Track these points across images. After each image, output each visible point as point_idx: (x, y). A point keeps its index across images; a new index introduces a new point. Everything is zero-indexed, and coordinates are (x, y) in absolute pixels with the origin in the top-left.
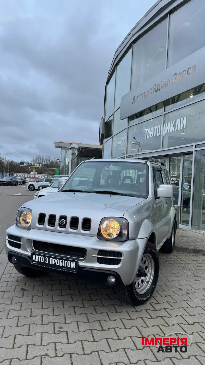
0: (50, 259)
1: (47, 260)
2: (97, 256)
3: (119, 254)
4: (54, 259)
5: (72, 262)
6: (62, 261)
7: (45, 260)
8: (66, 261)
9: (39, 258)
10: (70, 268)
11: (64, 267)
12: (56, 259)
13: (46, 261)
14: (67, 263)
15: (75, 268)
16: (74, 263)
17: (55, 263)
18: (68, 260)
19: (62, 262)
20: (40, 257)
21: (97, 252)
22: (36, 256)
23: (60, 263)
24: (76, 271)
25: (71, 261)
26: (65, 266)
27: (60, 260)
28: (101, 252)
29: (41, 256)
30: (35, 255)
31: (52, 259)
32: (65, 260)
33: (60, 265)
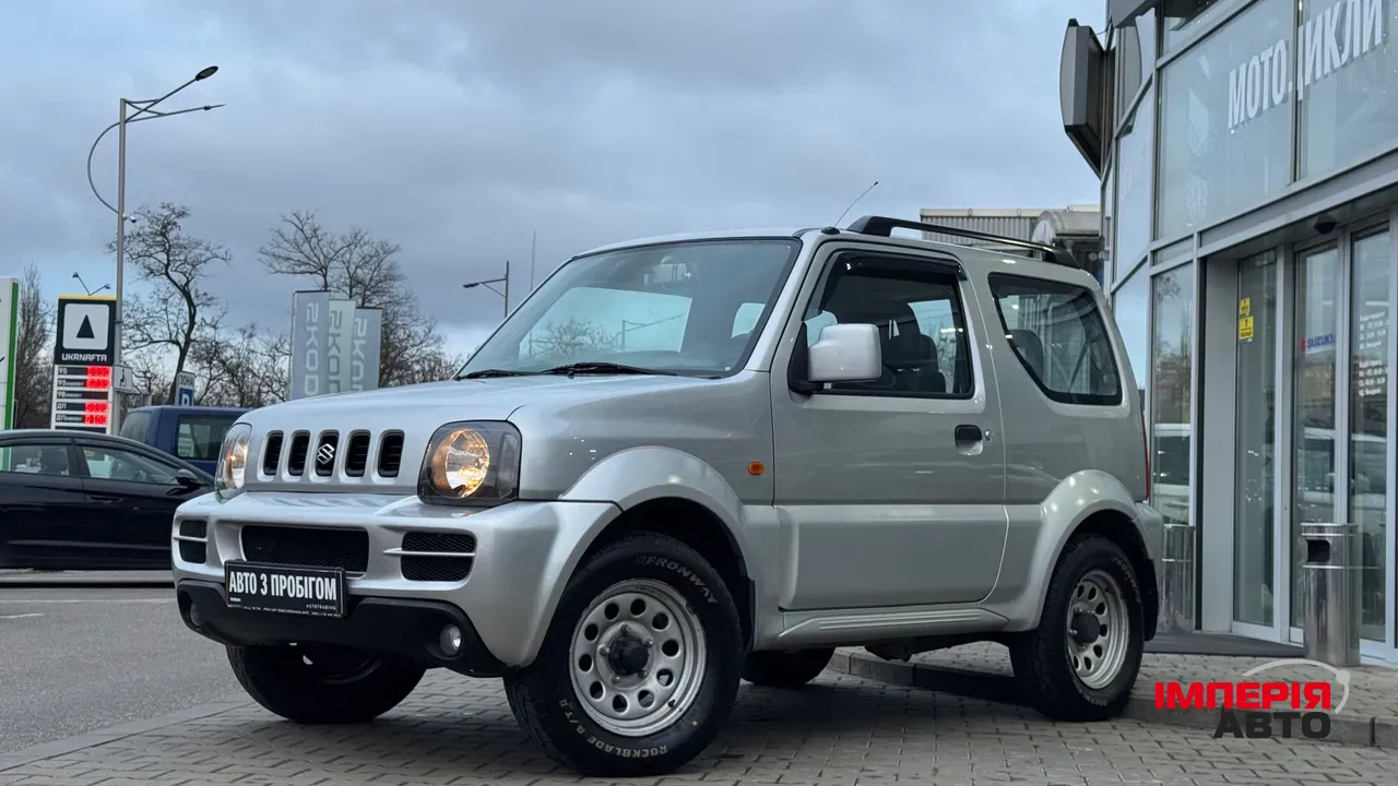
0: (273, 577)
1: (264, 584)
2: (399, 550)
3: (466, 540)
4: (282, 577)
5: (327, 580)
6: (301, 578)
7: (260, 585)
8: (312, 579)
9: (244, 582)
10: (324, 602)
11: (308, 601)
12: (287, 574)
13: (263, 587)
14: (314, 583)
15: (335, 598)
16: (333, 580)
17: (285, 591)
18: (316, 575)
19: (302, 583)
20: (246, 574)
21: (400, 537)
22: (239, 574)
23: (299, 586)
24: (339, 612)
25: (323, 576)
26: (311, 597)
27: (299, 578)
28: (414, 537)
29: (250, 572)
30: (236, 570)
31: (276, 577)
32: (309, 575)
33: (299, 596)
